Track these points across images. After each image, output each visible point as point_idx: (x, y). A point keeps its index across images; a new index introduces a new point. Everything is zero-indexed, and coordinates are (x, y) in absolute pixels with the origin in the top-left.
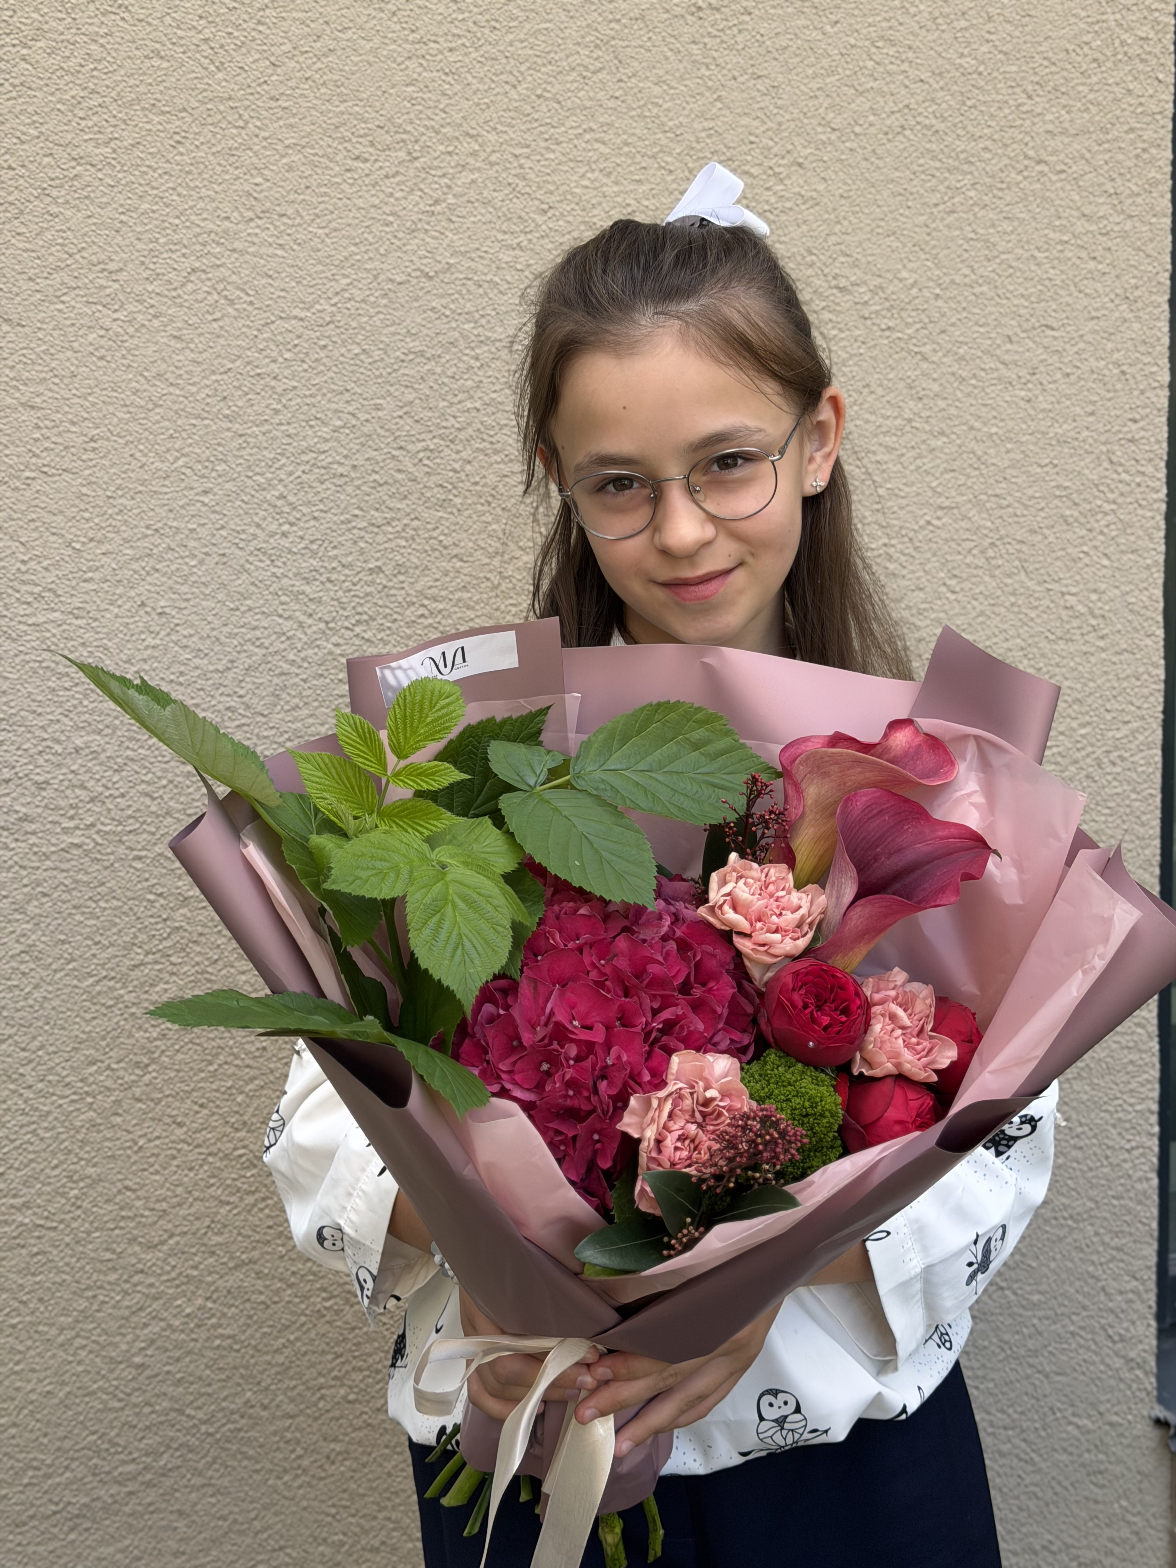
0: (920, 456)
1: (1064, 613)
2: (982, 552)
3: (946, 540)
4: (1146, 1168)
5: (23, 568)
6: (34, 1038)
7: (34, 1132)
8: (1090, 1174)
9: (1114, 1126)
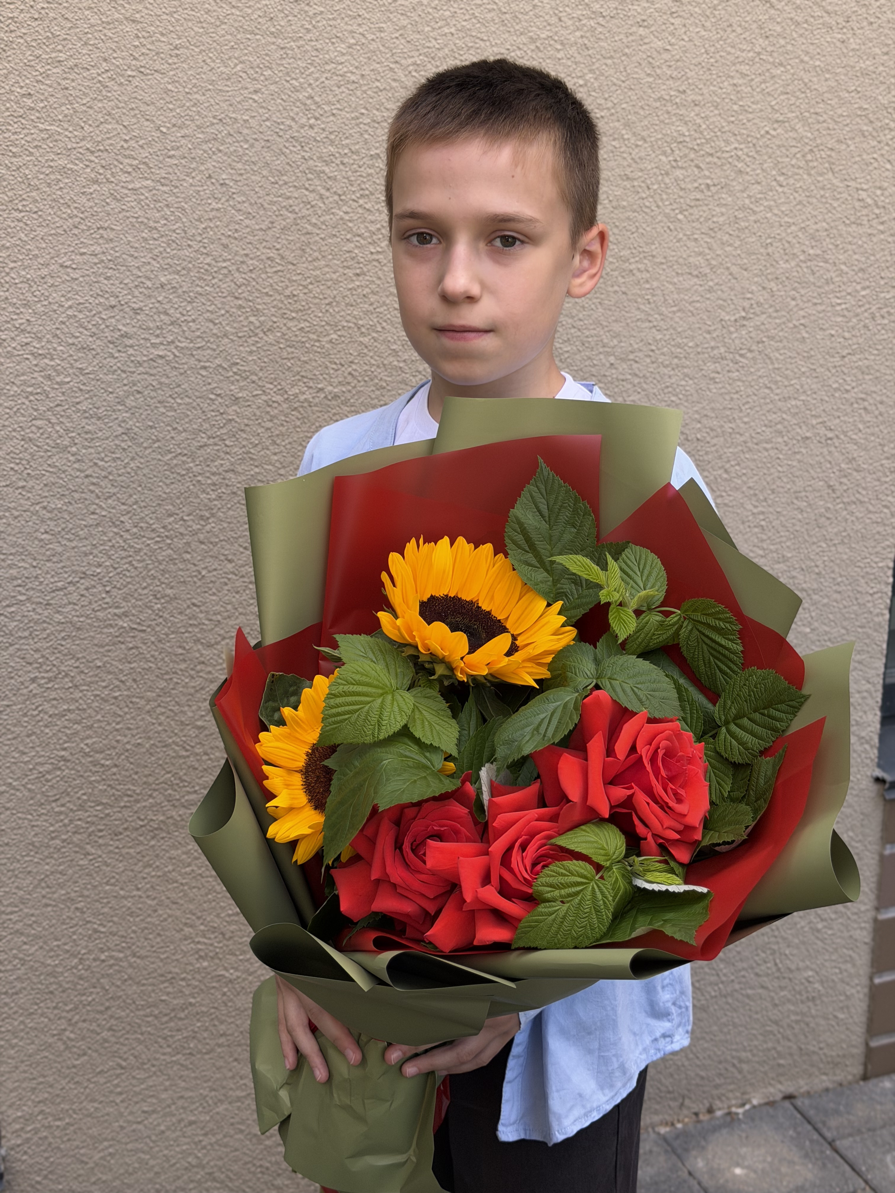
0: (764, 82)
1: (857, 204)
2: (803, 156)
3: (779, 146)
4: (882, 606)
5: (125, 146)
6: (131, 496)
7: (130, 563)
8: (844, 611)
9: (863, 577)
